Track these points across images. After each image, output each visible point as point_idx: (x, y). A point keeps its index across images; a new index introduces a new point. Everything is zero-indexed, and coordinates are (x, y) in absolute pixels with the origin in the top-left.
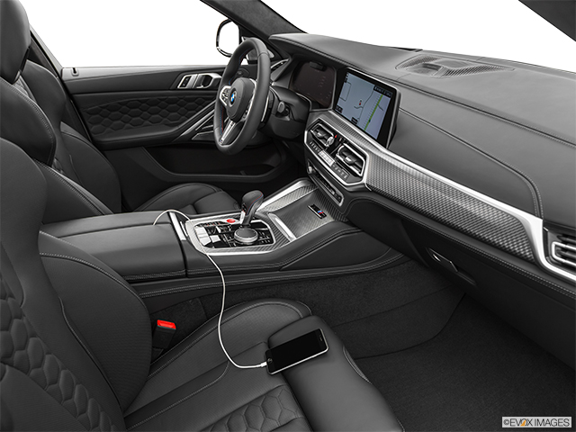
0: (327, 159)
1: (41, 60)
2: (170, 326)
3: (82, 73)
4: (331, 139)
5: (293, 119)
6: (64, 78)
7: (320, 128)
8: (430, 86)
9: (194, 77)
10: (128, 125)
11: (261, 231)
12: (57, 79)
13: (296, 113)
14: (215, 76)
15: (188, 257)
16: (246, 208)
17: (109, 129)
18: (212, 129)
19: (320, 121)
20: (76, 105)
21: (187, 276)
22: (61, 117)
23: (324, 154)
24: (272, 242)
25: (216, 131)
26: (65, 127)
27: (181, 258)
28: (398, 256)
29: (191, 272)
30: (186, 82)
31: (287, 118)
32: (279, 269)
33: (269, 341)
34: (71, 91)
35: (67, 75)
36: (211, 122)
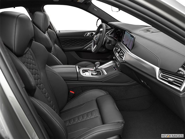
0: (117, 55)
1: (52, 29)
2: (73, 93)
3: (61, 32)
4: (119, 50)
5: (112, 45)
6: (57, 33)
7: (118, 47)
8: (145, 36)
9: (89, 33)
10: (71, 45)
11: (99, 73)
12: (55, 33)
13: (113, 43)
14: (94, 33)
15: (78, 76)
16: (95, 66)
17: (66, 46)
18: (91, 47)
19: (118, 45)
20: (59, 40)
21: (78, 80)
22: (55, 42)
23: (117, 54)
24: (101, 75)
25: (92, 47)
26: (56, 45)
27: (77, 76)
28: (135, 82)
29: (79, 79)
30: (86, 35)
31: (110, 44)
32: (101, 82)
33: (96, 99)
34: (58, 36)
35: (58, 32)
36: (91, 46)
